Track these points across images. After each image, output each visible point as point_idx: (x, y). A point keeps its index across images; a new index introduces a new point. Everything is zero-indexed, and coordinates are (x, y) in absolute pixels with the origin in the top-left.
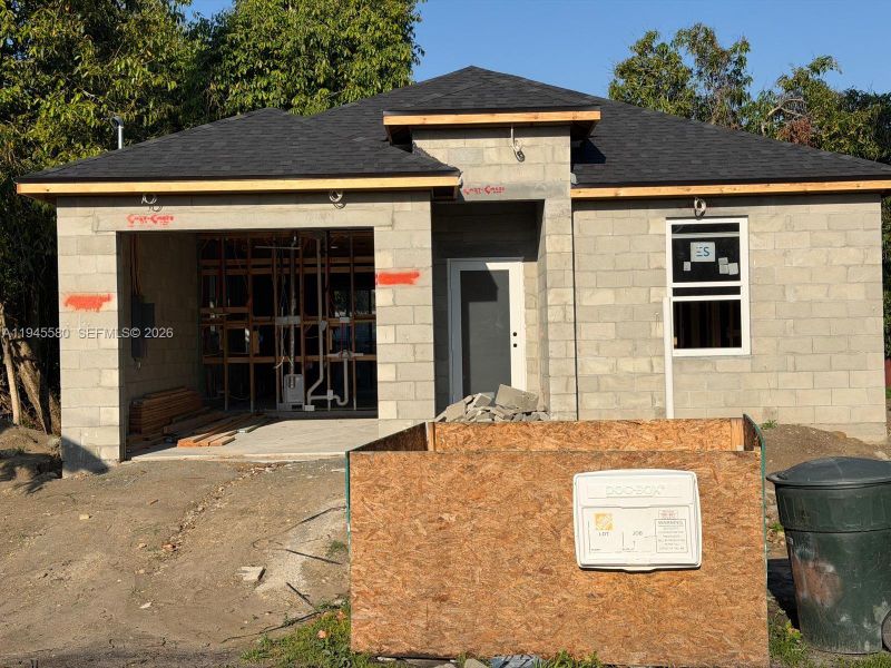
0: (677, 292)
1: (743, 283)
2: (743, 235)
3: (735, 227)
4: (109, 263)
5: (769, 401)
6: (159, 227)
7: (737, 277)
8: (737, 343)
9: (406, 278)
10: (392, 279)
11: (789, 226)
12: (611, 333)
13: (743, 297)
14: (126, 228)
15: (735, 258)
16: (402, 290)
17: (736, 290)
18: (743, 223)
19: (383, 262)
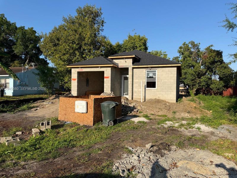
0: (147, 80)
1: (156, 79)
2: (156, 72)
3: (155, 71)
4: (76, 75)
5: (158, 96)
6: (81, 71)
7: (155, 78)
8: (155, 87)
9: (108, 77)
10: (106, 78)
11: (163, 71)
12: (138, 85)
13: (156, 81)
14: (78, 71)
15: (155, 75)
16: (108, 79)
17: (155, 80)
18: (156, 70)
19: (105, 75)
